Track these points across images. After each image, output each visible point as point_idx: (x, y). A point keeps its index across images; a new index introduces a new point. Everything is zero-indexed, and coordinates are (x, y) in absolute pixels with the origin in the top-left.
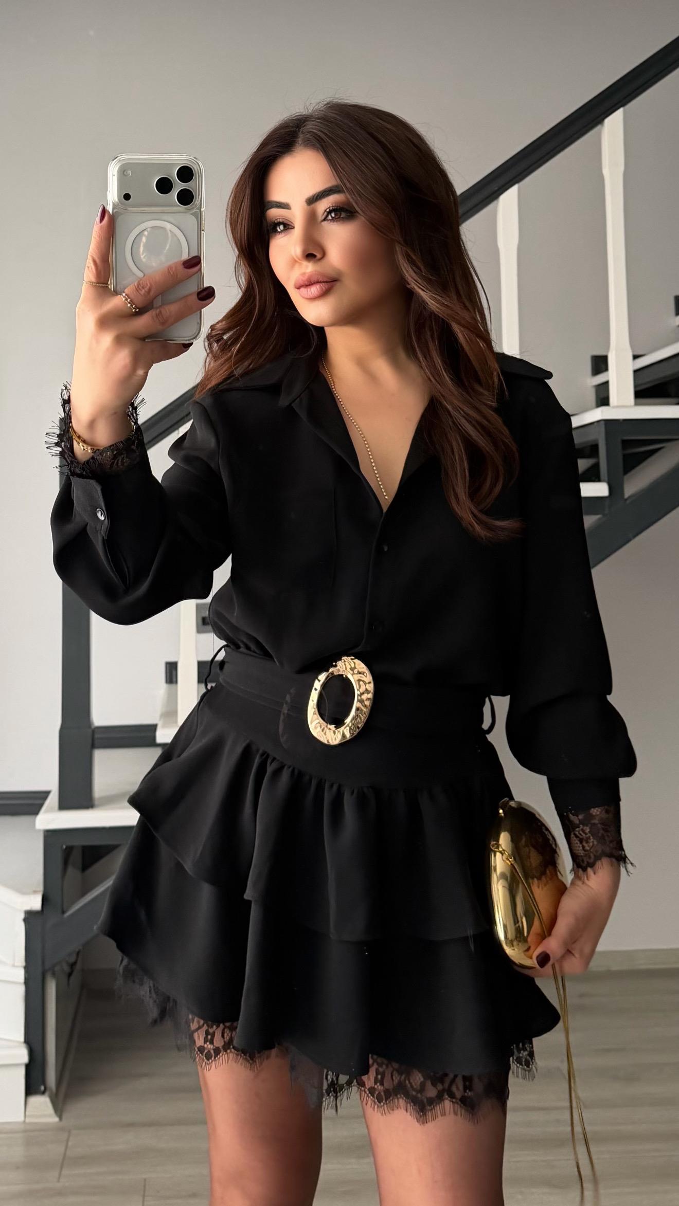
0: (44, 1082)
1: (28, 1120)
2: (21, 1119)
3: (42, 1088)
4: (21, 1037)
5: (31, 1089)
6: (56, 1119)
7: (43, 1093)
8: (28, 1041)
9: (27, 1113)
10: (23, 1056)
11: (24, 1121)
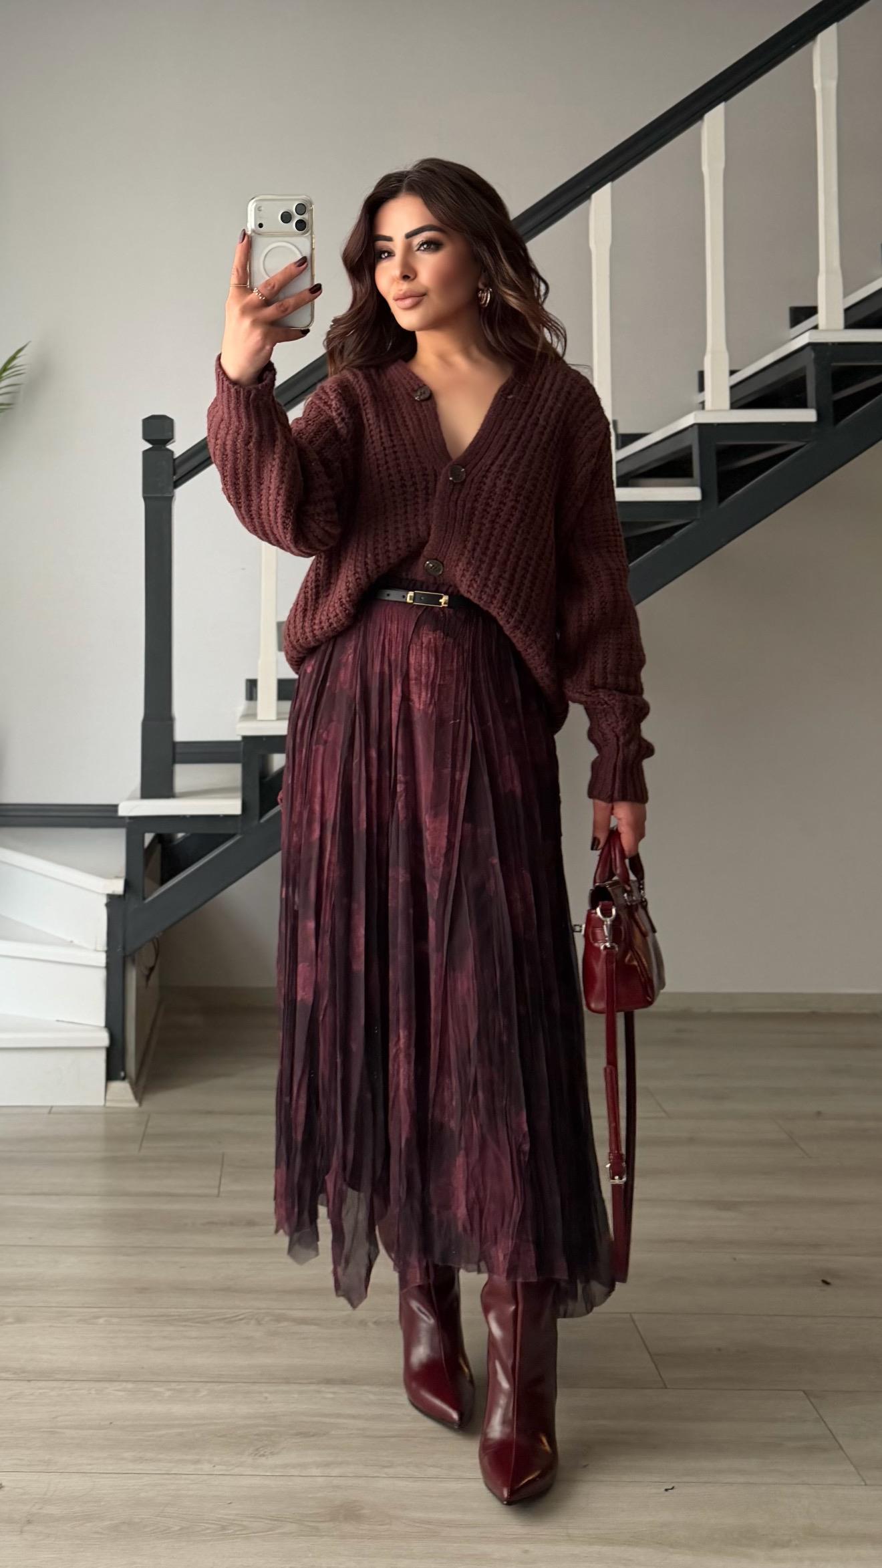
0: (124, 1069)
1: (108, 1104)
2: (102, 1103)
3: (122, 1074)
4: (102, 1022)
5: (113, 1072)
6: (135, 1105)
7: (124, 1079)
8: (109, 1025)
9: (108, 1097)
10: (103, 1039)
11: (104, 1106)
